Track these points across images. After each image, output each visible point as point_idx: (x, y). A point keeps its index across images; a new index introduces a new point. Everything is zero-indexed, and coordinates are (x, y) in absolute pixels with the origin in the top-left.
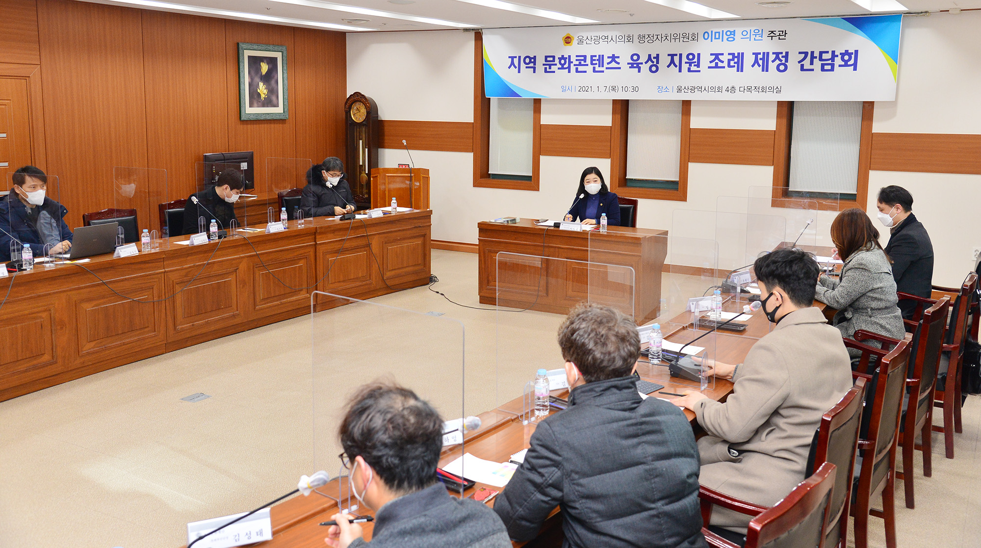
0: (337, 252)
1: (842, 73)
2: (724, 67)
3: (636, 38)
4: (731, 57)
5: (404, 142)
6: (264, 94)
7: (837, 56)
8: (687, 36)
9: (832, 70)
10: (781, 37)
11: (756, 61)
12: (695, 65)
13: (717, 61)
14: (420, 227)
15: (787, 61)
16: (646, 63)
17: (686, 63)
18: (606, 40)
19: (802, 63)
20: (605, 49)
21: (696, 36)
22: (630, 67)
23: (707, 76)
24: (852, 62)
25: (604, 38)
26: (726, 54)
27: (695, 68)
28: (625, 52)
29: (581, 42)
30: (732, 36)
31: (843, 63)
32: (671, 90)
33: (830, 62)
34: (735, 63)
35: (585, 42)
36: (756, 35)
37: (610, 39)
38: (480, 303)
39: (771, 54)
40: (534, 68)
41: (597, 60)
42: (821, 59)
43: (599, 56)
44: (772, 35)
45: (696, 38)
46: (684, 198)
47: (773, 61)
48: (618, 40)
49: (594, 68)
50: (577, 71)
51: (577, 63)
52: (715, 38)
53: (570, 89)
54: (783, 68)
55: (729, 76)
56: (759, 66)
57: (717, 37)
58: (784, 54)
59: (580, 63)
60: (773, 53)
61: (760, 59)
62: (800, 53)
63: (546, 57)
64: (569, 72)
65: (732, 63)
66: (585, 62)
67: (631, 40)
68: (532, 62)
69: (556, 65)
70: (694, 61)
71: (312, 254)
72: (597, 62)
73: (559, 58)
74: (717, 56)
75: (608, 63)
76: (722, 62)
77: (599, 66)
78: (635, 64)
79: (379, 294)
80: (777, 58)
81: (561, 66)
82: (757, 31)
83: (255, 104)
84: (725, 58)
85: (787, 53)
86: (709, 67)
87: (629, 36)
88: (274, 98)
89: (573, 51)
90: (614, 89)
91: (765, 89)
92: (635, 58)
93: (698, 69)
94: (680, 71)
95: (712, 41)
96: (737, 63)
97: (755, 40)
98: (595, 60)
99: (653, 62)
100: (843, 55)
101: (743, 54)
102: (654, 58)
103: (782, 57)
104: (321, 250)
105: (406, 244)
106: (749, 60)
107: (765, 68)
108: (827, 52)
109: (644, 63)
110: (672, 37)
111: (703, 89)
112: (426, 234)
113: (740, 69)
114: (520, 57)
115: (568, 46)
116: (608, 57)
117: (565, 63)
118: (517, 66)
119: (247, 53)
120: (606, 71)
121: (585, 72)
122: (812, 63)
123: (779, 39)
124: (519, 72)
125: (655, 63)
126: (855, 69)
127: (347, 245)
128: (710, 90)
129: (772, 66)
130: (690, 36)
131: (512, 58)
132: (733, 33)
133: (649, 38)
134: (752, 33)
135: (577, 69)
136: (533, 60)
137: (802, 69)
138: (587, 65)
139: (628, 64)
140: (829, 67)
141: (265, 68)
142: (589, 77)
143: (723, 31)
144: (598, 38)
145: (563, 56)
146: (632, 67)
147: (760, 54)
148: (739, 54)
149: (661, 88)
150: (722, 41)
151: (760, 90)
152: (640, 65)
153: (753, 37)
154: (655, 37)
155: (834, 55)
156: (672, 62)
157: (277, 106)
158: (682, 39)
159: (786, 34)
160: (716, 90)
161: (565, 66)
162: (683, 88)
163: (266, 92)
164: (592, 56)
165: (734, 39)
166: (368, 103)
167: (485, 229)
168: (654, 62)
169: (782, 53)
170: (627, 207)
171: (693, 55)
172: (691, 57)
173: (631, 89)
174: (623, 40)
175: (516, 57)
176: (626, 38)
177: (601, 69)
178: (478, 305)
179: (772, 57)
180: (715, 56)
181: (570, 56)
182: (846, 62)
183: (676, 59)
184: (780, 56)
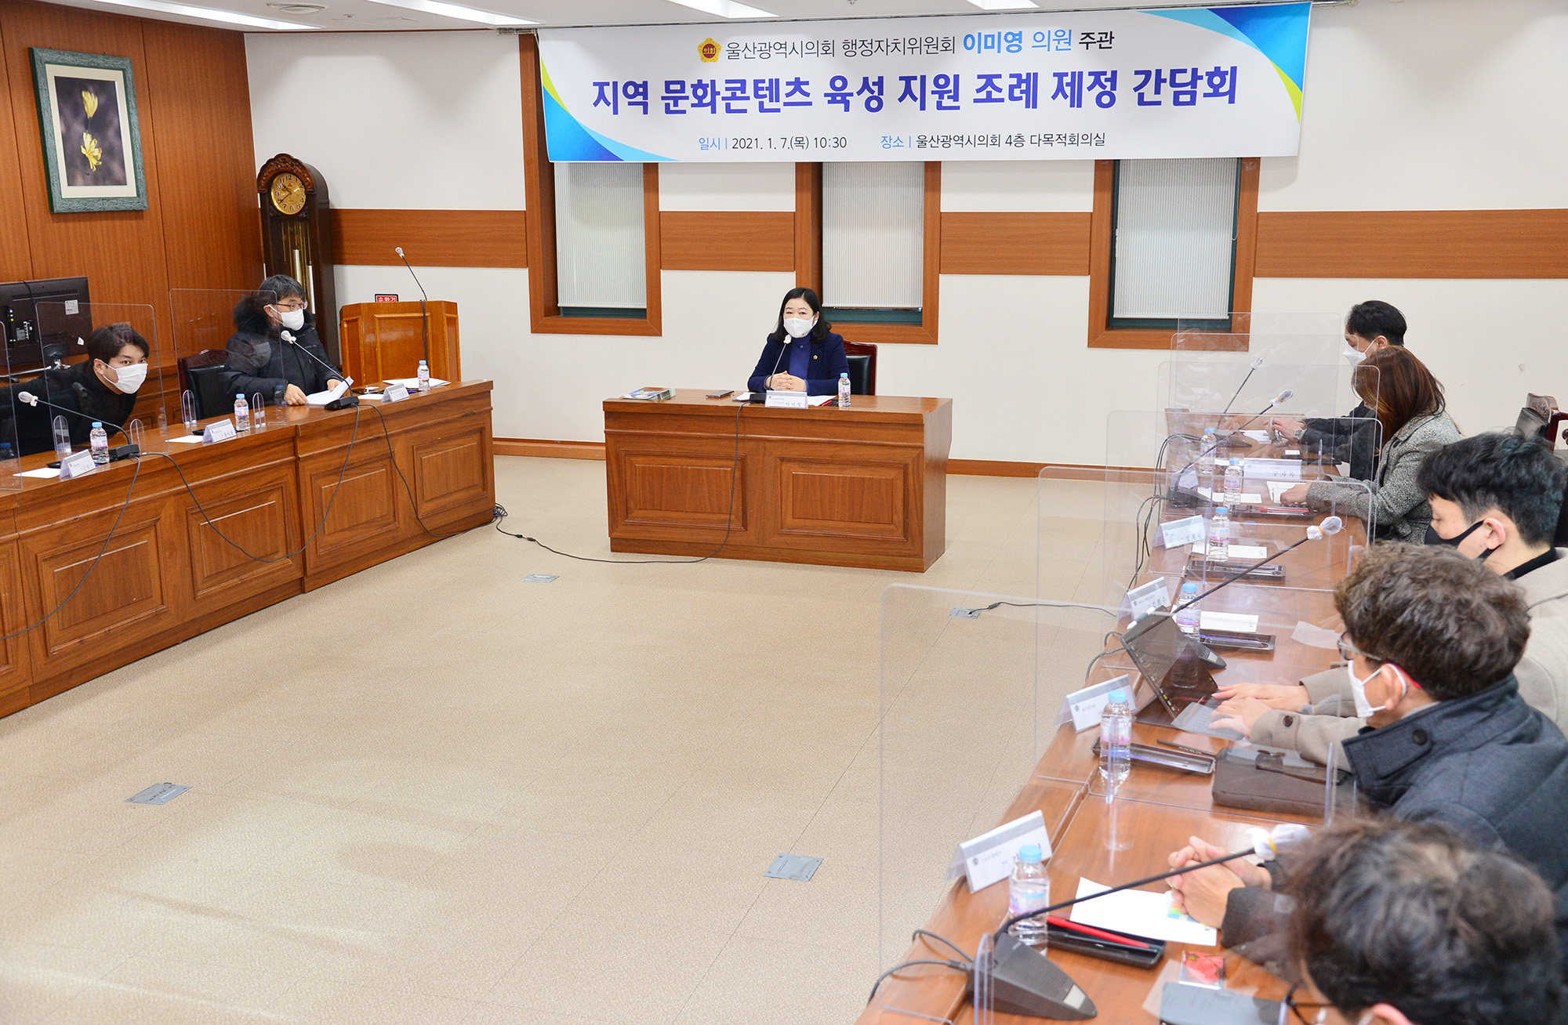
0: (338, 471)
1: (1209, 107)
2: (1002, 100)
3: (839, 46)
4: (1014, 81)
5: (400, 251)
6: (96, 157)
7: (1201, 78)
8: (935, 42)
9: (1193, 102)
10: (1104, 45)
11: (1060, 89)
12: (949, 97)
13: (989, 89)
14: (474, 414)
15: (1114, 87)
16: (859, 93)
17: (933, 92)
18: (783, 50)
19: (1139, 91)
20: (783, 69)
21: (951, 43)
22: (829, 102)
23: (971, 116)
24: (1226, 88)
25: (777, 46)
26: (1005, 76)
27: (951, 103)
28: (818, 73)
29: (734, 54)
30: (1017, 42)
31: (1211, 91)
32: (906, 143)
33: (1189, 88)
34: (1022, 92)
35: (742, 56)
36: (1059, 41)
37: (789, 49)
38: (612, 551)
39: (1085, 76)
40: (645, 106)
41: (767, 89)
42: (1173, 84)
43: (771, 81)
44: (1088, 40)
45: (951, 47)
46: (932, 338)
47: (1090, 88)
48: (805, 50)
49: (761, 104)
50: (729, 110)
51: (729, 94)
52: (986, 47)
53: (717, 143)
54: (1106, 100)
55: (1010, 116)
56: (1065, 97)
57: (989, 44)
58: (1109, 75)
59: (734, 94)
60: (1090, 74)
61: (1067, 84)
62: (1137, 73)
63: (668, 84)
64: (714, 111)
65: (1017, 92)
66: (743, 92)
67: (831, 51)
68: (640, 94)
69: (687, 98)
70: (947, 89)
71: (291, 478)
72: (767, 93)
73: (692, 86)
74: (989, 79)
75: (788, 95)
76: (1000, 90)
77: (771, 101)
78: (838, 95)
79: (411, 547)
80: (1097, 82)
81: (696, 101)
82: (1061, 33)
83: (79, 179)
84: (1004, 83)
85: (1114, 73)
86: (976, 101)
87: (826, 44)
88: (115, 167)
89: (719, 71)
90: (799, 142)
91: (1076, 138)
92: (839, 84)
93: (956, 104)
94: (923, 107)
95: (979, 52)
96: (1026, 92)
97: (1057, 49)
98: (762, 89)
99: (872, 92)
100: (1210, 75)
101: (1036, 75)
102: (874, 84)
103: (1106, 80)
104: (307, 469)
105: (451, 449)
106: (1047, 85)
107: (1076, 101)
108: (1184, 71)
109: (855, 94)
110: (907, 45)
111: (966, 140)
112: (484, 428)
113: (1032, 102)
114: (615, 84)
115: (710, 62)
116: (788, 84)
117: (704, 93)
118: (611, 101)
119: (55, 71)
120: (783, 109)
121: (745, 111)
122: (1157, 91)
123: (1100, 48)
124: (616, 112)
125: (876, 94)
126: (1232, 101)
127: (354, 456)
128: (977, 142)
129: (1089, 97)
130: (940, 44)
131: (601, 85)
132: (1017, 37)
133: (864, 48)
134: (1053, 36)
135: (728, 106)
136: (642, 89)
137: (1141, 102)
138: (748, 98)
139: (826, 95)
140: (1187, 98)
141: (91, 103)
142: (752, 121)
143: (999, 33)
144: (767, 48)
145: (700, 81)
146: (833, 101)
147: (1066, 74)
148: (1028, 75)
149: (888, 139)
150: (999, 52)
151: (1068, 141)
152: (848, 98)
153: (1053, 44)
154: (875, 45)
155: (1196, 76)
157: (122, 182)
158: (925, 49)
159: (1112, 38)
160: (990, 142)
161: (705, 101)
162: (929, 139)
163: (98, 153)
164: (756, 82)
165: (1020, 48)
166: (309, 176)
167: (615, 412)
168: (874, 93)
169: (1105, 73)
170: (858, 359)
171: (946, 77)
172: (942, 82)
173: (832, 143)
174: (815, 50)
175: (608, 84)
176: (821, 47)
177: (774, 105)
178: (609, 555)
179: (1088, 80)
180: (985, 80)
181: (713, 82)
182: (1216, 88)
183: (916, 86)
184: (1103, 78)
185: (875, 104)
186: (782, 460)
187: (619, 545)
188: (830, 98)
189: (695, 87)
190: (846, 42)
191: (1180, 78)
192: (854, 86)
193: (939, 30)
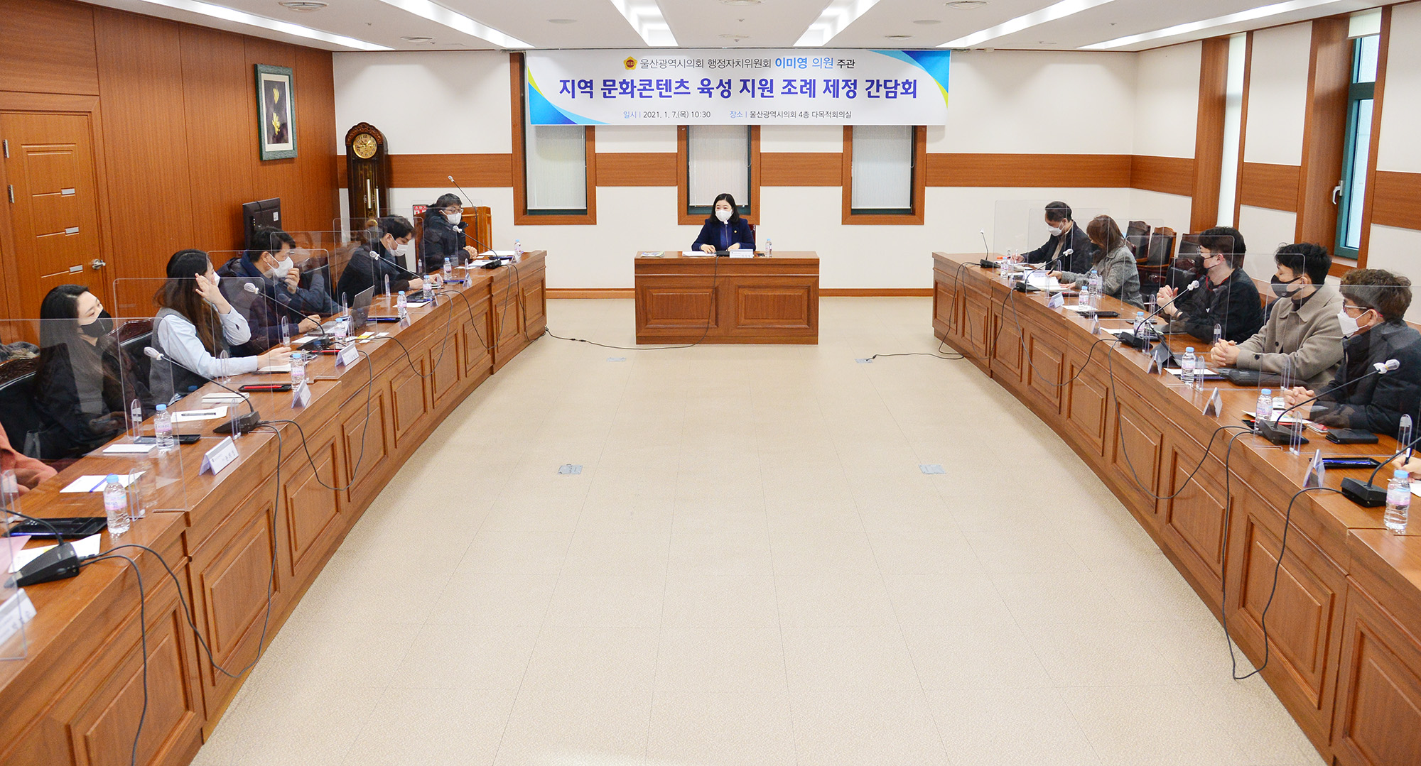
1: (903, 99)
2: (797, 93)
3: (706, 63)
4: (803, 83)
5: (450, 178)
6: (278, 127)
7: (899, 84)
8: (760, 62)
9: (895, 97)
10: (849, 66)
11: (827, 88)
12: (768, 91)
13: (790, 87)
15: (855, 88)
16: (717, 88)
17: (759, 88)
18: (673, 64)
19: (869, 90)
20: (674, 74)
21: (769, 62)
22: (701, 92)
23: (780, 101)
25: (670, 62)
26: (798, 81)
27: (769, 94)
28: (694, 77)
29: (645, 65)
30: (804, 63)
31: (904, 91)
32: (744, 115)
33: (893, 90)
34: (807, 89)
35: (650, 66)
36: (826, 63)
37: (677, 63)
38: (636, 343)
39: (840, 81)
40: (591, 93)
41: (664, 85)
42: (885, 87)
43: (666, 80)
44: (841, 63)
45: (768, 65)
46: (757, 222)
47: (843, 88)
48: (686, 64)
49: (661, 93)
50: (641, 96)
51: (642, 87)
52: (788, 65)
53: (634, 114)
54: (852, 94)
55: (800, 101)
56: (830, 92)
57: (789, 64)
58: (853, 82)
59: (644, 87)
60: (843, 81)
61: (831, 86)
62: (867, 81)
63: (605, 81)
64: (632, 97)
65: (804, 89)
66: (650, 86)
67: (701, 65)
68: (588, 87)
69: (617, 89)
70: (767, 86)
72: (664, 87)
73: (620, 82)
74: (790, 82)
75: (676, 88)
76: (795, 88)
77: (667, 91)
78: (706, 89)
80: (847, 85)
81: (622, 91)
82: (827, 60)
83: (272, 140)
84: (798, 84)
85: (855, 81)
86: (782, 93)
87: (698, 61)
89: (636, 75)
90: (683, 114)
91: (836, 114)
92: (706, 83)
93: (771, 95)
94: (753, 96)
95: (784, 68)
96: (810, 89)
97: (825, 68)
98: (661, 85)
99: (725, 87)
100: (904, 84)
101: (814, 80)
102: (726, 83)
103: (852, 84)
106: (820, 86)
107: (836, 95)
108: (891, 81)
109: (715, 88)
110: (744, 63)
111: (777, 114)
113: (813, 95)
114: (573, 81)
115: (630, 70)
116: (676, 82)
117: (627, 87)
118: (571, 91)
119: (264, 77)
120: (674, 96)
121: (651, 97)
122: (878, 91)
123: (848, 68)
124: (573, 97)
125: (727, 88)
126: (915, 97)
128: (784, 115)
129: (843, 93)
130: (763, 63)
131: (565, 82)
132: (804, 61)
133: (720, 64)
134: (823, 61)
135: (641, 94)
136: (589, 84)
137: (870, 96)
138: (653, 90)
139: (698, 89)
140: (892, 95)
141: (276, 95)
142: (655, 102)
143: (795, 58)
144: (664, 63)
145: (624, 80)
146: (703, 92)
147: (830, 81)
148: (810, 80)
149: (733, 113)
150: (795, 67)
151: (832, 115)
152: (711, 90)
153: (824, 65)
154: (727, 63)
155: (897, 84)
156: (745, 87)
157: (286, 141)
158: (754, 65)
159: (854, 63)
160: (790, 115)
161: (627, 91)
162: (757, 113)
163: (278, 124)
164: (658, 81)
165: (806, 66)
166: (378, 136)
168: (726, 88)
169: (851, 81)
171: (766, 81)
172: (764, 83)
173: (702, 115)
174: (692, 64)
175: (568, 81)
176: (695, 63)
177: (668, 94)
178: (635, 346)
179: (842, 84)
180: (787, 82)
181: (632, 81)
182: (907, 90)
183: (749, 85)
184: (849, 83)
185: (726, 94)
186: (739, 287)
187: (641, 340)
188: (701, 90)
189: (621, 84)
190: (710, 61)
191: (889, 84)
192: (714, 84)
193: (762, 56)
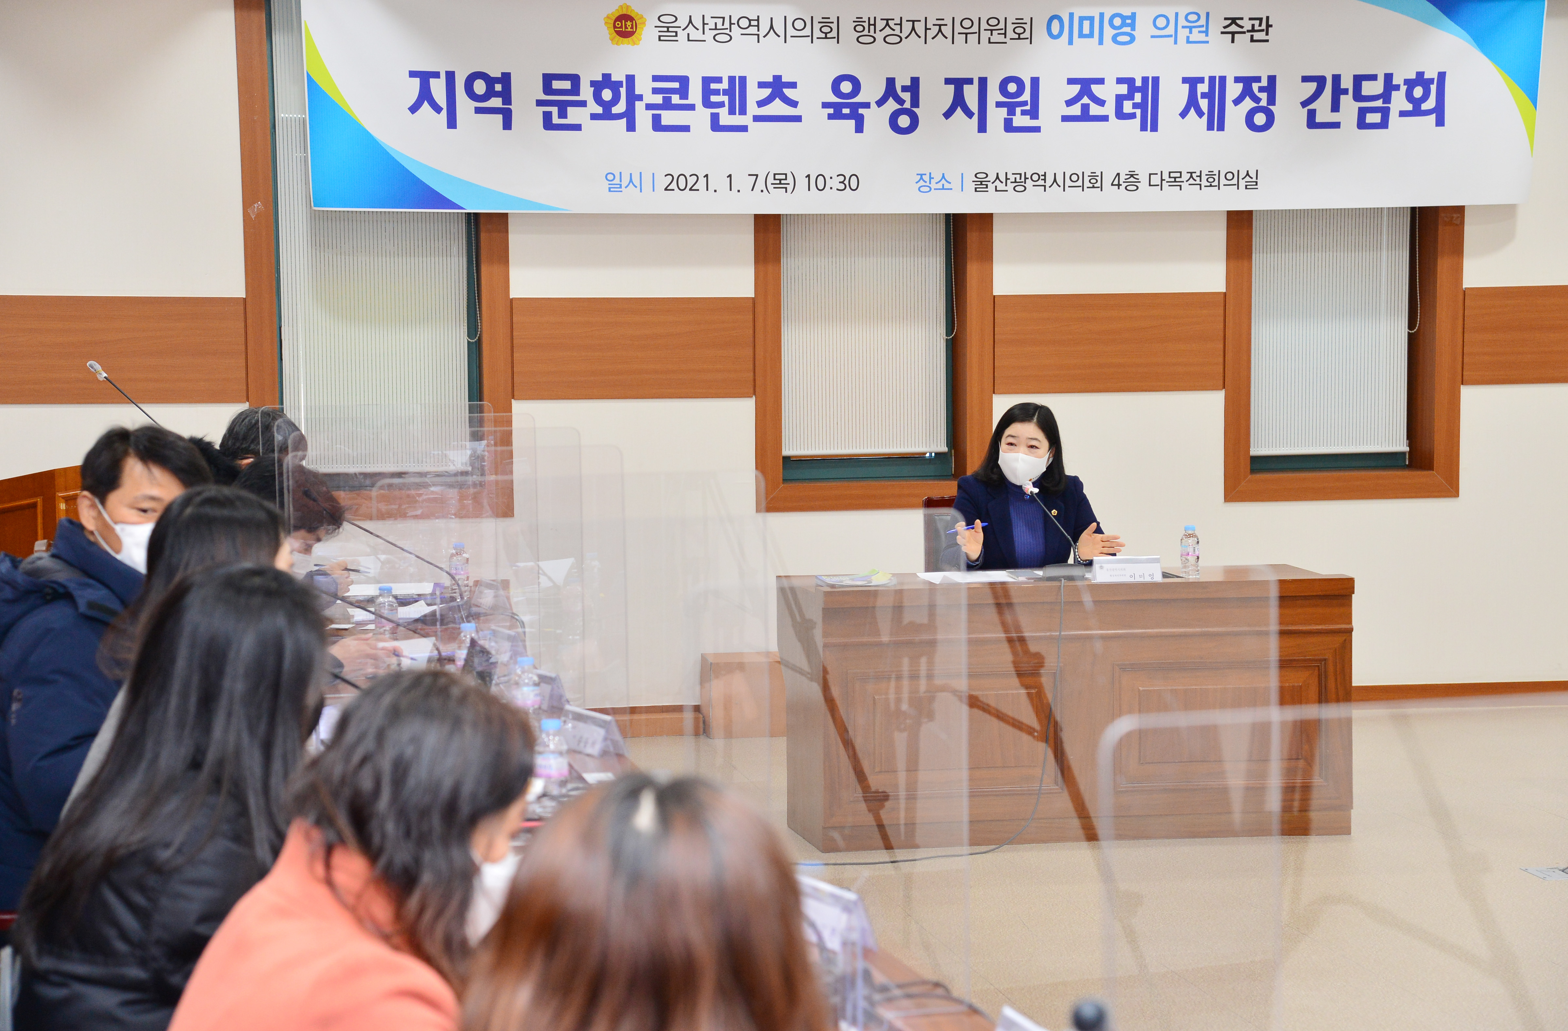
1: (1407, 131)
2: (1105, 118)
3: (847, 27)
4: (1123, 89)
7: (1397, 88)
8: (1002, 25)
9: (1384, 124)
10: (1257, 36)
11: (1192, 102)
12: (1024, 113)
13: (1086, 100)
15: (1272, 100)
16: (880, 103)
17: (999, 105)
18: (753, 30)
19: (1311, 107)
20: (753, 61)
21: (1027, 27)
22: (830, 117)
23: (1058, 143)
24: (1430, 104)
25: (744, 23)
26: (1110, 81)
27: (1026, 121)
28: (813, 70)
29: (669, 32)
30: (1127, 29)
31: (1409, 107)
32: (956, 184)
33: (1379, 103)
34: (1135, 106)
35: (682, 35)
36: (1191, 28)
37: (765, 27)
39: (1230, 82)
40: (506, 114)
41: (725, 92)
42: (1358, 96)
43: (732, 79)
44: (1233, 28)
45: (1027, 34)
47: (1237, 102)
48: (791, 31)
49: (715, 118)
50: (657, 125)
51: (658, 99)
52: (1081, 35)
53: (636, 181)
54: (1262, 119)
55: (1115, 143)
56: (1200, 114)
57: (1086, 30)
58: (1264, 83)
59: (667, 100)
60: (1237, 80)
61: (1204, 95)
62: (1305, 79)
63: (548, 79)
64: (631, 127)
65: (1128, 107)
66: (684, 97)
67: (834, 34)
68: (497, 94)
69: (583, 104)
70: (1020, 99)
72: (725, 99)
73: (593, 83)
74: (1086, 85)
75: (761, 104)
76: (1101, 103)
77: (732, 112)
78: (846, 106)
80: (1247, 92)
81: (599, 110)
82: (1193, 17)
84: (1108, 92)
85: (1272, 79)
86: (1065, 119)
87: (825, 22)
89: (642, 61)
90: (781, 181)
91: (1216, 177)
92: (846, 87)
93: (1034, 123)
94: (982, 127)
95: (1071, 43)
96: (1142, 106)
97: (1188, 42)
98: (717, 92)
99: (901, 101)
100: (1410, 84)
101: (1156, 80)
102: (905, 89)
103: (1261, 89)
106: (1173, 97)
107: (1216, 122)
108: (1373, 78)
109: (873, 105)
110: (958, 28)
111: (1050, 180)
113: (1150, 123)
114: (451, 76)
115: (625, 46)
116: (762, 85)
117: (615, 98)
118: (443, 105)
120: (753, 126)
121: (686, 128)
122: (1335, 107)
123: (1252, 40)
124: (452, 123)
125: (907, 105)
126: (1440, 122)
128: (1068, 183)
129: (1235, 115)
130: (1010, 28)
131: (425, 77)
132: (1128, 21)
133: (887, 30)
134: (1182, 22)
135: (656, 120)
136: (501, 86)
137: (1312, 123)
138: (692, 107)
139: (825, 105)
140: (1376, 118)
142: (698, 145)
143: (1102, 15)
144: (727, 25)
145: (606, 77)
146: (837, 115)
147: (1201, 80)
148: (1145, 80)
149: (926, 178)
150: (1101, 42)
151: (1204, 183)
152: (861, 111)
153: (1183, 34)
154: (907, 27)
155: (1390, 86)
158: (985, 35)
160: (1087, 184)
161: (615, 110)
162: (992, 177)
164: (707, 81)
165: (1133, 39)
168: (904, 103)
169: (1258, 79)
171: (1019, 82)
172: (1012, 88)
173: (835, 183)
174: (807, 31)
175: (436, 75)
176: (817, 27)
177: (737, 120)
179: (1233, 90)
180: (1079, 86)
181: (631, 79)
182: (1417, 103)
183: (971, 94)
184: (1255, 86)
188: (831, 111)
189: (597, 87)
190: (859, 21)
191: (1368, 88)
192: (871, 91)
